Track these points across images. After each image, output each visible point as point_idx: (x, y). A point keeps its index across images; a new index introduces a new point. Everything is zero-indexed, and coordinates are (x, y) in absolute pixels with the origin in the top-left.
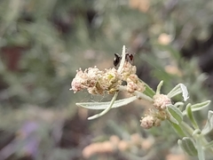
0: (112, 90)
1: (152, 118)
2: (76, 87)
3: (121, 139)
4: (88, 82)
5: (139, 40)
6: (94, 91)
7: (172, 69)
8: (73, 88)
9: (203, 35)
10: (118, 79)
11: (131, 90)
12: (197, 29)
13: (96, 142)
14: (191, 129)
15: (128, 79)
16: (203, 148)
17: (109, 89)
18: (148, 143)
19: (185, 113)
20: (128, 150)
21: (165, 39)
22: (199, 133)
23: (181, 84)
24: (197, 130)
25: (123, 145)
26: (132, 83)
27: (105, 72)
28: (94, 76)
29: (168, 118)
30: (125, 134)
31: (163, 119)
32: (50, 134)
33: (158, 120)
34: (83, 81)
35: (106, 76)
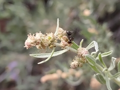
0: (51, 46)
1: (77, 62)
2: (27, 45)
3: (63, 71)
4: (35, 42)
5: (74, 13)
6: (40, 47)
7: (92, 30)
8: (26, 46)
9: (111, 9)
10: (55, 39)
11: (63, 46)
12: (107, 6)
13: (48, 74)
14: (102, 67)
15: (62, 39)
16: (109, 79)
17: (49, 45)
18: (79, 73)
19: (98, 58)
20: (67, 78)
21: (87, 13)
22: (107, 70)
23: (94, 41)
24: (106, 68)
25: (64, 75)
26: (64, 41)
27: (46, 35)
28: (39, 38)
29: (87, 62)
30: (65, 69)
31: (84, 63)
32: (25, 68)
33: (81, 63)
34: (32, 41)
35: (47, 38)
